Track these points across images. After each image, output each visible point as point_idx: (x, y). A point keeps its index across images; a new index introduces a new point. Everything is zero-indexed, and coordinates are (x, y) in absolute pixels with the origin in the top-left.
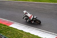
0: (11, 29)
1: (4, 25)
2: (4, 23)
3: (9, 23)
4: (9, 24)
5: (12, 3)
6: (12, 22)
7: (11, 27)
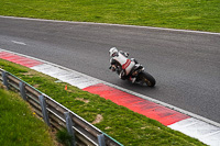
0: (176, 139)
1: (150, 121)
2: (149, 114)
3: (169, 114)
4: (168, 118)
5: (185, 39)
6: (181, 110)
7: (178, 133)
